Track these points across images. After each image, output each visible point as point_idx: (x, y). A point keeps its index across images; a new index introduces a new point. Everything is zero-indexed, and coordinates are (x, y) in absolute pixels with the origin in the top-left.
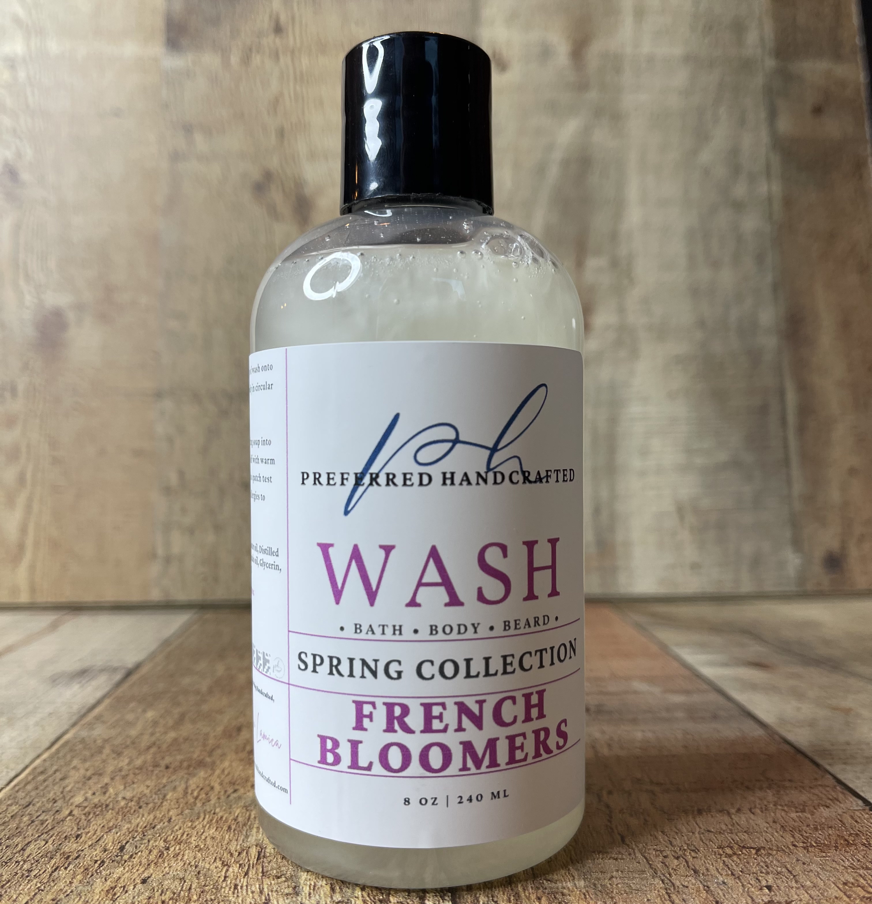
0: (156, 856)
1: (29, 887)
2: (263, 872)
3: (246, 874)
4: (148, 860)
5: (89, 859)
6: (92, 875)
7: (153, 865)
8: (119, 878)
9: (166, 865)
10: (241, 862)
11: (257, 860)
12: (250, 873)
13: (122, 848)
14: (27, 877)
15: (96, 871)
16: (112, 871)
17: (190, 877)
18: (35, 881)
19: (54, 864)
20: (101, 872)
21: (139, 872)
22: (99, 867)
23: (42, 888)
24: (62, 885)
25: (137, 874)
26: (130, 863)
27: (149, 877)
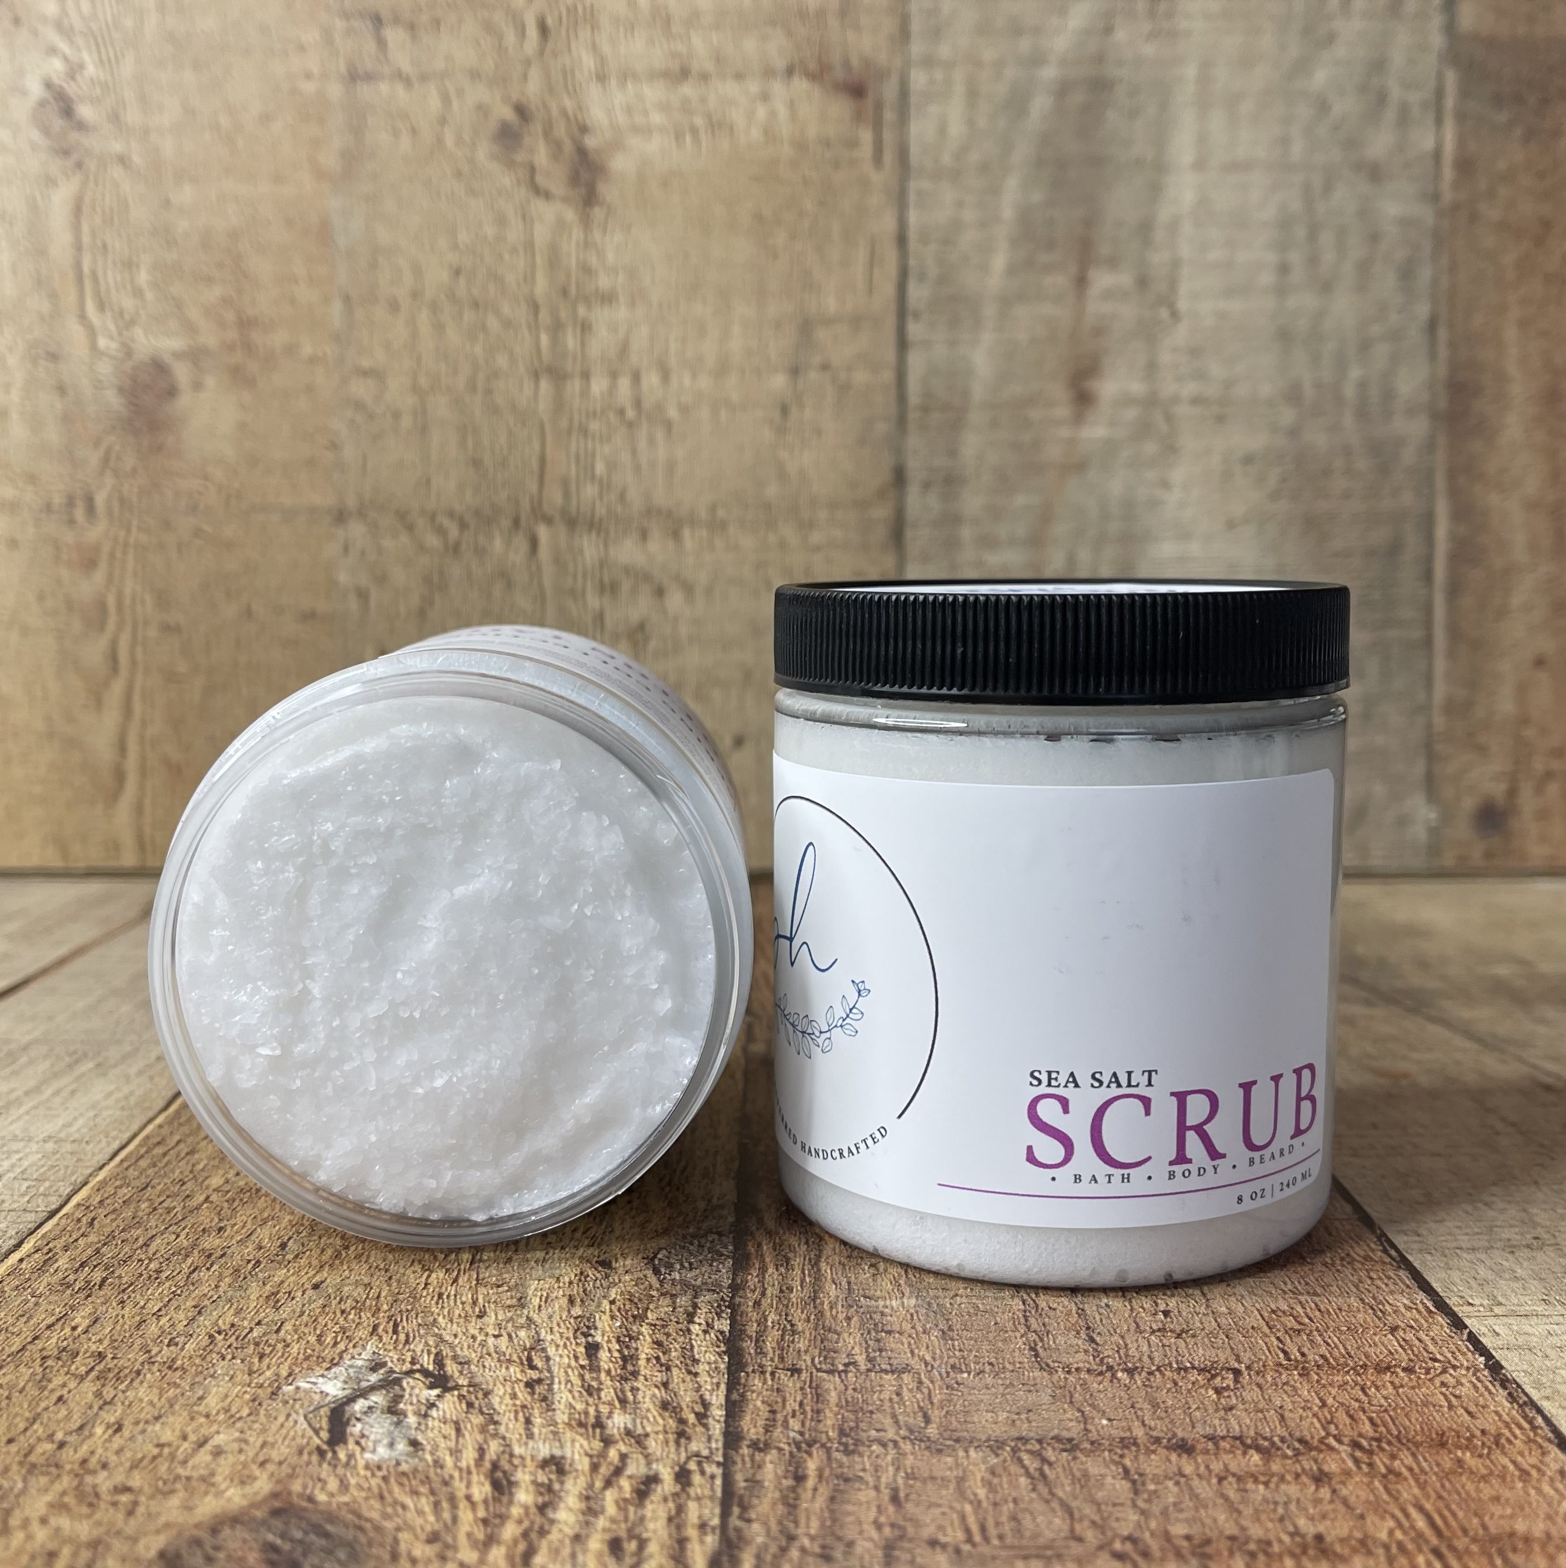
0: (331, 1257)
1: (160, 1290)
2: (477, 1279)
3: (455, 1281)
4: (320, 1261)
5: (239, 1257)
6: (245, 1278)
7: (327, 1268)
8: (282, 1282)
9: (345, 1267)
10: (448, 1266)
11: (471, 1264)
12: (460, 1280)
13: (283, 1246)
14: (157, 1278)
15: (250, 1273)
16: (272, 1273)
17: (378, 1283)
18: (167, 1284)
19: (193, 1263)
20: (256, 1274)
21: (309, 1275)
22: (254, 1268)
23: (179, 1292)
24: (204, 1289)
25: (306, 1277)
26: (297, 1265)
27: (322, 1282)
